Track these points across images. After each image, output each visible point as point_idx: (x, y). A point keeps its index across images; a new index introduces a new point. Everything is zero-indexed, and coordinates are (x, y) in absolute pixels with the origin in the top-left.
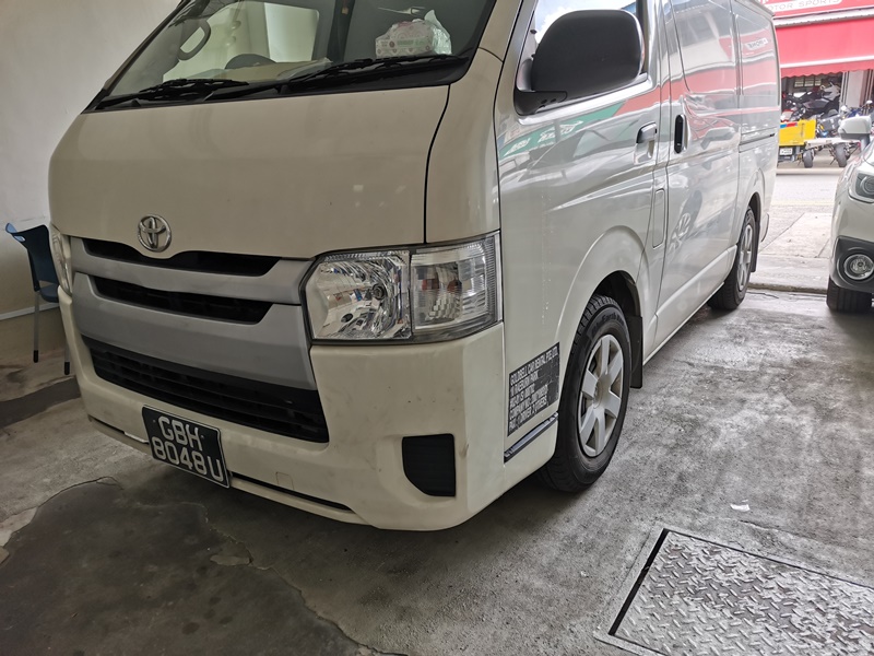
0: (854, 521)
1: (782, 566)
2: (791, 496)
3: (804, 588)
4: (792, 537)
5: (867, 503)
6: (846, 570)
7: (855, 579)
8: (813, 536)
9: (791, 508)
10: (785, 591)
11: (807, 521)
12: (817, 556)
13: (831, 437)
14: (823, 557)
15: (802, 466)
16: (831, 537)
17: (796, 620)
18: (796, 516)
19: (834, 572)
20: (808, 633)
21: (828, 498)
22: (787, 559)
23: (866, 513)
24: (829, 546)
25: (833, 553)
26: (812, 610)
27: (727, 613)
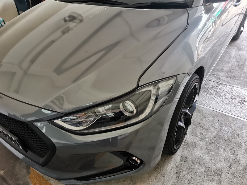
0: (241, 74)
1: (221, 84)
2: (226, 69)
3: (225, 88)
4: (224, 78)
5: (245, 70)
6: (236, 85)
7: (238, 87)
8: (230, 77)
9: (226, 71)
10: (220, 89)
11: (229, 74)
12: (230, 82)
13: (240, 55)
14: (231, 82)
15: (230, 62)
16: (234, 78)
17: (222, 95)
18: (227, 73)
19: (233, 85)
20: (224, 97)
21: (235, 69)
22: (222, 82)
23: (244, 73)
24: (233, 80)
25: (234, 81)
26: (227, 93)
27: (206, 93)
